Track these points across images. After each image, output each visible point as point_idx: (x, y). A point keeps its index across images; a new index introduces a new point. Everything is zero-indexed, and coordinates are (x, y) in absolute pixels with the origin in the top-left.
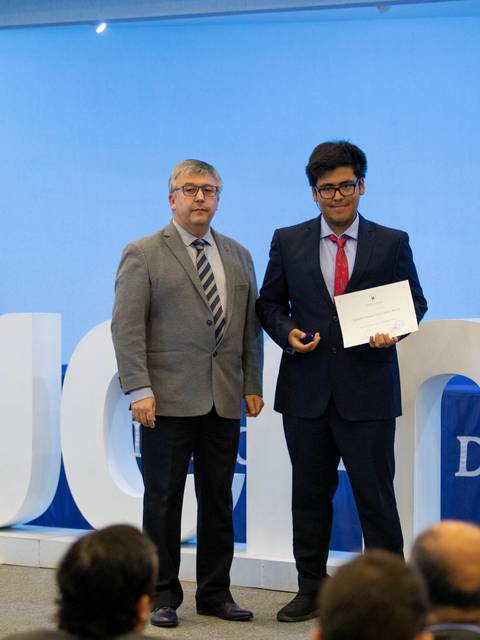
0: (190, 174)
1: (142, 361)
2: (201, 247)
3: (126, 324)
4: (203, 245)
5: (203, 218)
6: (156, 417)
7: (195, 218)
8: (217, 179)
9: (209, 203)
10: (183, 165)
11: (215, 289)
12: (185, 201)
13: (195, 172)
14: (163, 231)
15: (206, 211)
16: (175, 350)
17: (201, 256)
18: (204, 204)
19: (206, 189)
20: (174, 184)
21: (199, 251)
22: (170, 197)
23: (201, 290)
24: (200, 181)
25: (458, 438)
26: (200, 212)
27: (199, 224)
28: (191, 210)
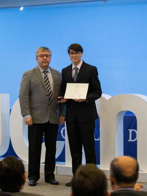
0: (42, 52)
1: (27, 107)
2: (45, 73)
3: (23, 96)
4: (46, 72)
5: (46, 64)
7: (44, 64)
8: (50, 52)
9: (48, 59)
10: (39, 49)
11: (49, 85)
12: (41, 59)
14: (35, 68)
15: (47, 62)
16: (37, 104)
17: (45, 76)
19: (47, 56)
20: (37, 54)
22: (36, 58)
23: (45, 86)
24: (45, 53)
25: (129, 130)
26: (45, 62)
27: (45, 66)
28: (43, 62)
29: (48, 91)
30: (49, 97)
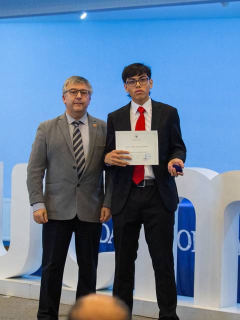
0: (74, 83)
2: (76, 125)
5: (81, 108)
7: (76, 108)
8: (89, 87)
9: (84, 99)
10: (70, 79)
11: (82, 148)
12: (70, 98)
13: (77, 82)
15: (83, 104)
16: (57, 183)
18: (82, 100)
19: (83, 92)
20: (65, 89)
21: (75, 127)
22: (63, 97)
23: (72, 150)
24: (80, 87)
26: (79, 104)
27: (78, 112)
28: (74, 103)
29: (78, 161)
30: (78, 171)
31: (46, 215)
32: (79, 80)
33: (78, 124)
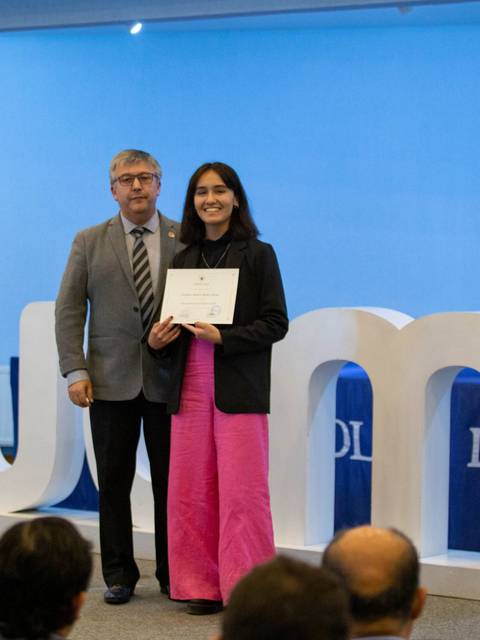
0: (125, 165)
2: (138, 235)
5: (144, 205)
6: (94, 400)
7: (135, 206)
8: (155, 165)
9: (148, 188)
10: (117, 157)
11: (148, 275)
12: (124, 190)
13: (130, 162)
15: (146, 198)
17: (138, 243)
18: (143, 192)
19: (142, 177)
20: (113, 175)
21: (137, 238)
22: (112, 189)
24: (135, 170)
26: (139, 199)
27: (139, 212)
28: (130, 199)
29: (141, 299)
30: (142, 314)
31: (90, 391)
32: (133, 158)
33: (141, 233)
